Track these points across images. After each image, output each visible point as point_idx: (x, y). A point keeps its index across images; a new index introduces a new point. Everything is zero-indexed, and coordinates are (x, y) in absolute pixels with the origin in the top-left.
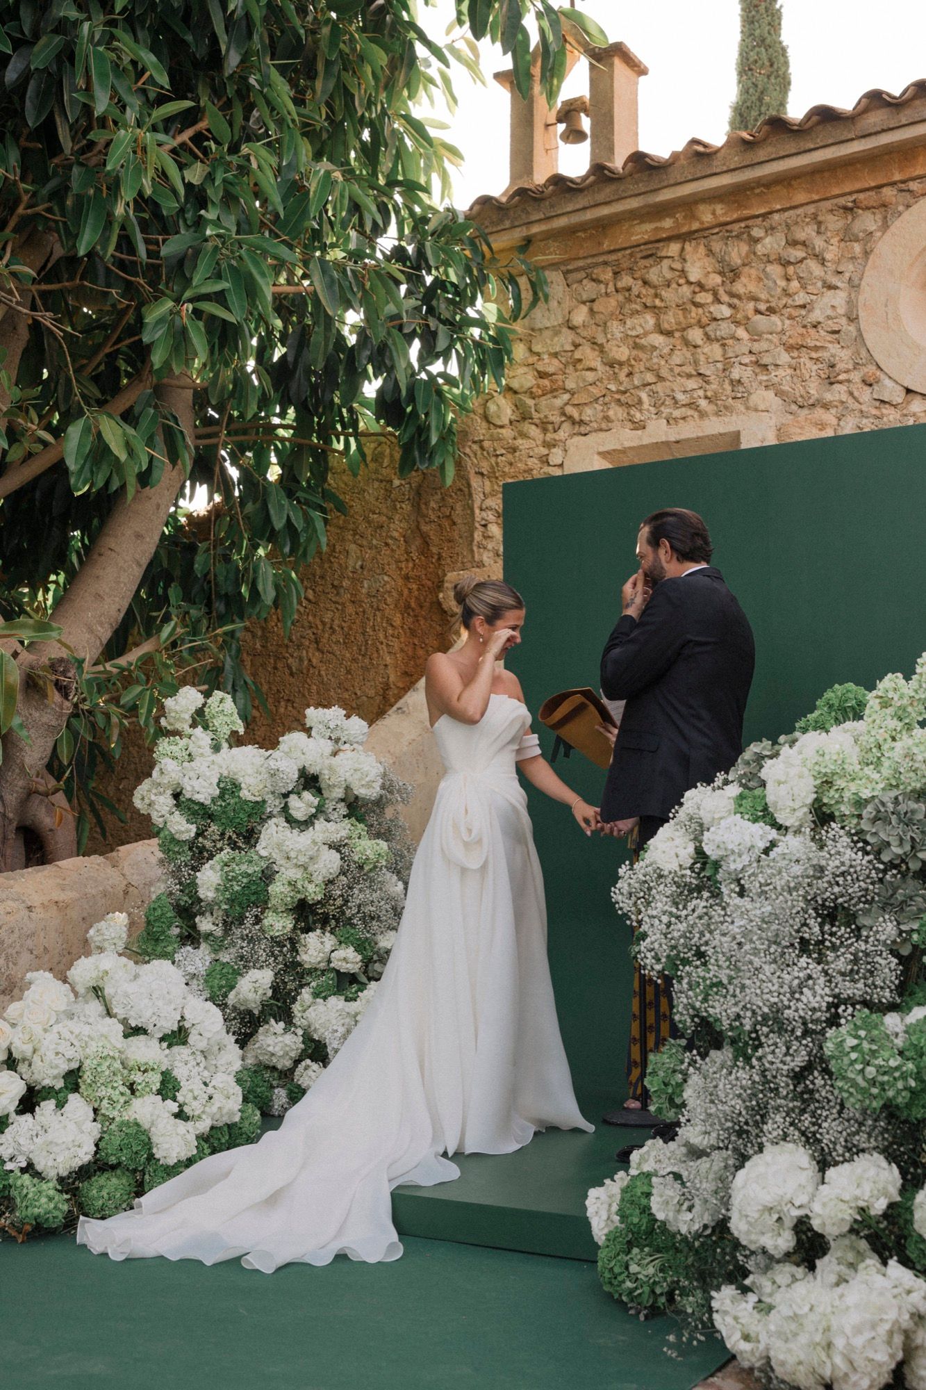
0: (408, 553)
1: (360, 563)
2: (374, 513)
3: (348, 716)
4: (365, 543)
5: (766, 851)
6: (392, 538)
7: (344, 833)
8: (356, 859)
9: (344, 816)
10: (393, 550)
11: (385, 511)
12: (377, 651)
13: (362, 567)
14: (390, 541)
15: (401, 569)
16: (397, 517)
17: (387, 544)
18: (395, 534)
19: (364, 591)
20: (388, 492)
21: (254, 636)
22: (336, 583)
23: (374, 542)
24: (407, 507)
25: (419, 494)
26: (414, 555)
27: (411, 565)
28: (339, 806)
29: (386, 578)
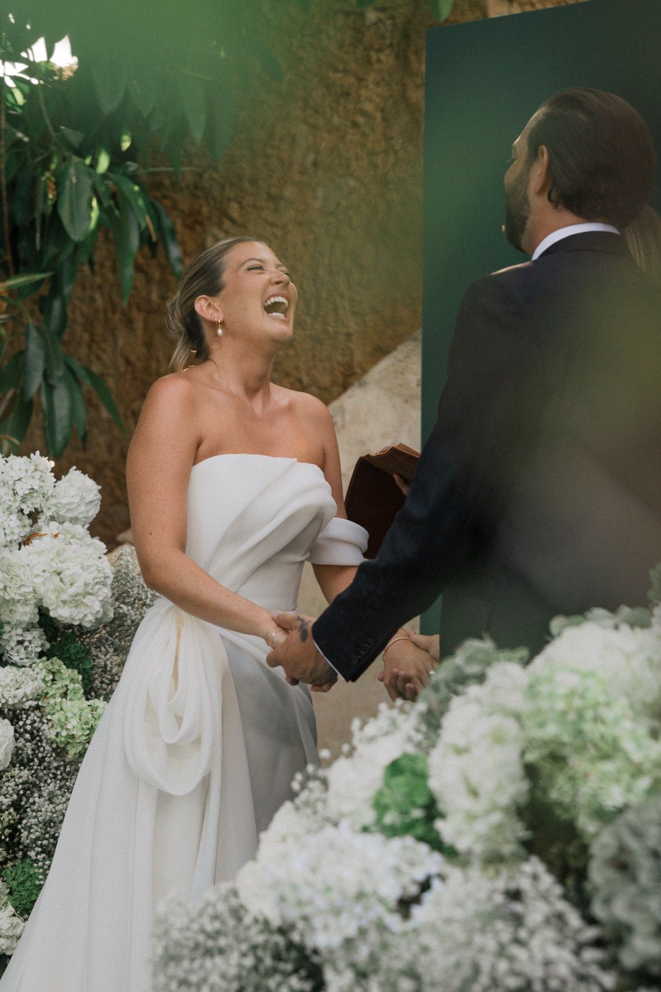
0: (388, 139)
1: (311, 157)
2: (336, 70)
3: (59, 473)
4: (321, 122)
5: (405, 905)
6: (364, 113)
7: (29, 688)
8: (52, 735)
9: (41, 655)
10: (364, 134)
11: (353, 66)
12: (336, 310)
13: (315, 164)
14: (360, 119)
15: (375, 166)
16: (372, 77)
17: (355, 125)
18: (369, 107)
19: (317, 204)
20: (359, 32)
21: (149, 280)
22: (274, 191)
23: (336, 120)
24: (387, 59)
25: (406, 36)
26: (397, 143)
27: (391, 159)
28: (28, 636)
29: (352, 183)
